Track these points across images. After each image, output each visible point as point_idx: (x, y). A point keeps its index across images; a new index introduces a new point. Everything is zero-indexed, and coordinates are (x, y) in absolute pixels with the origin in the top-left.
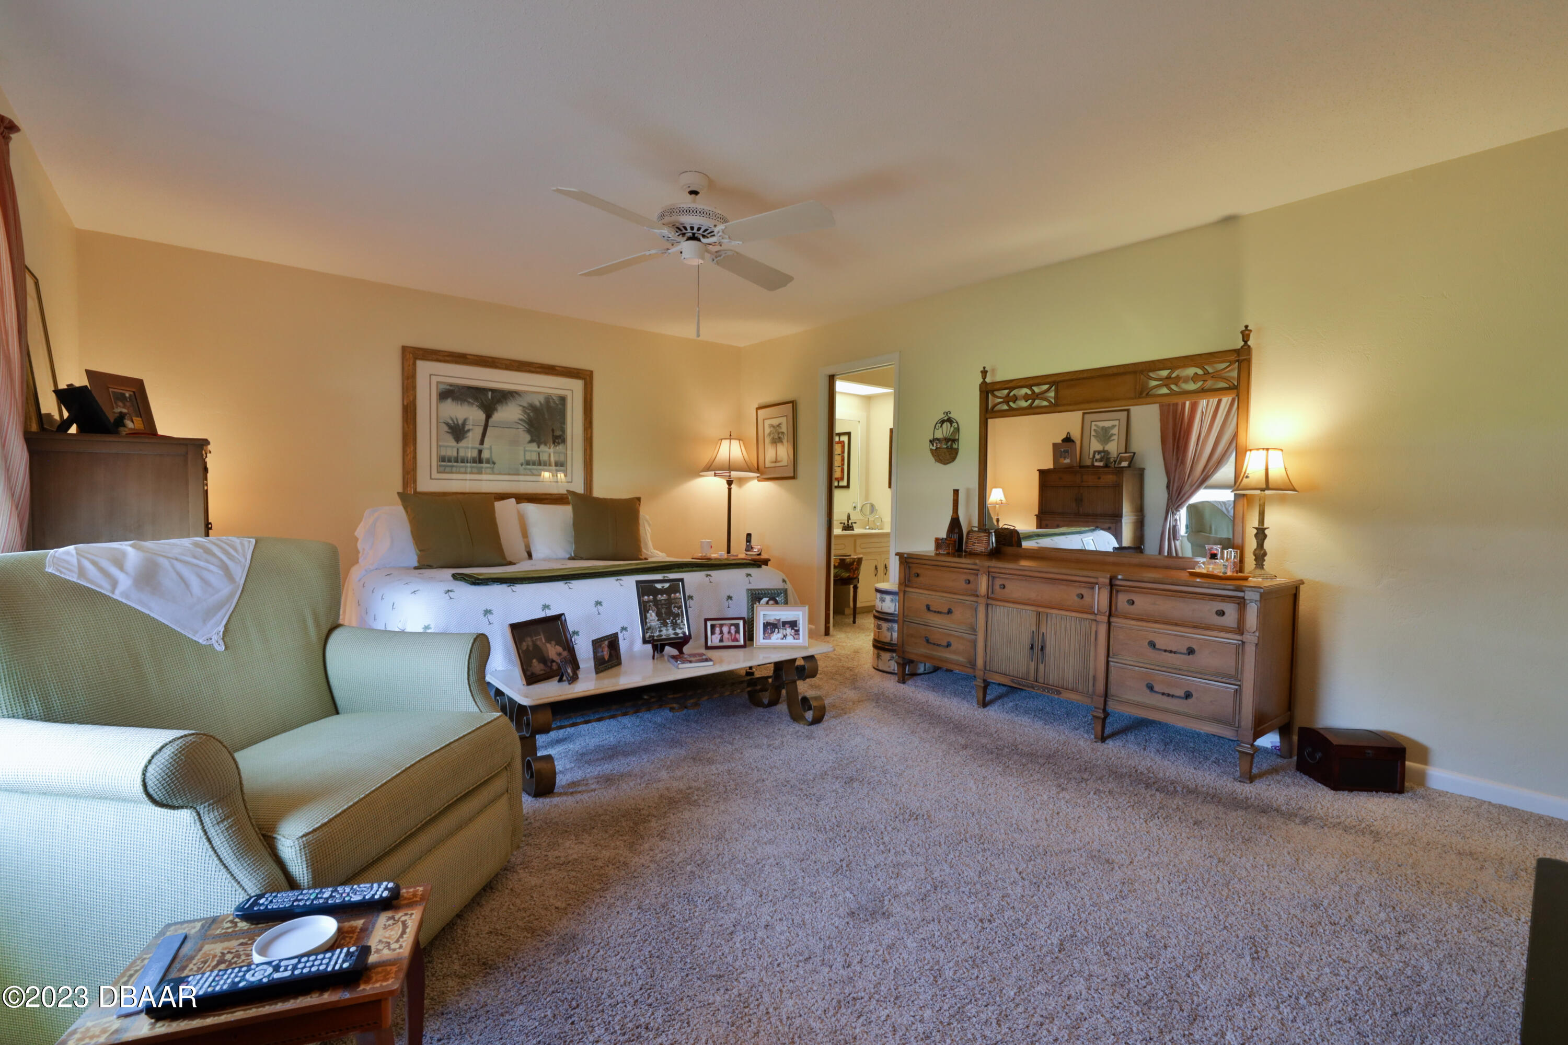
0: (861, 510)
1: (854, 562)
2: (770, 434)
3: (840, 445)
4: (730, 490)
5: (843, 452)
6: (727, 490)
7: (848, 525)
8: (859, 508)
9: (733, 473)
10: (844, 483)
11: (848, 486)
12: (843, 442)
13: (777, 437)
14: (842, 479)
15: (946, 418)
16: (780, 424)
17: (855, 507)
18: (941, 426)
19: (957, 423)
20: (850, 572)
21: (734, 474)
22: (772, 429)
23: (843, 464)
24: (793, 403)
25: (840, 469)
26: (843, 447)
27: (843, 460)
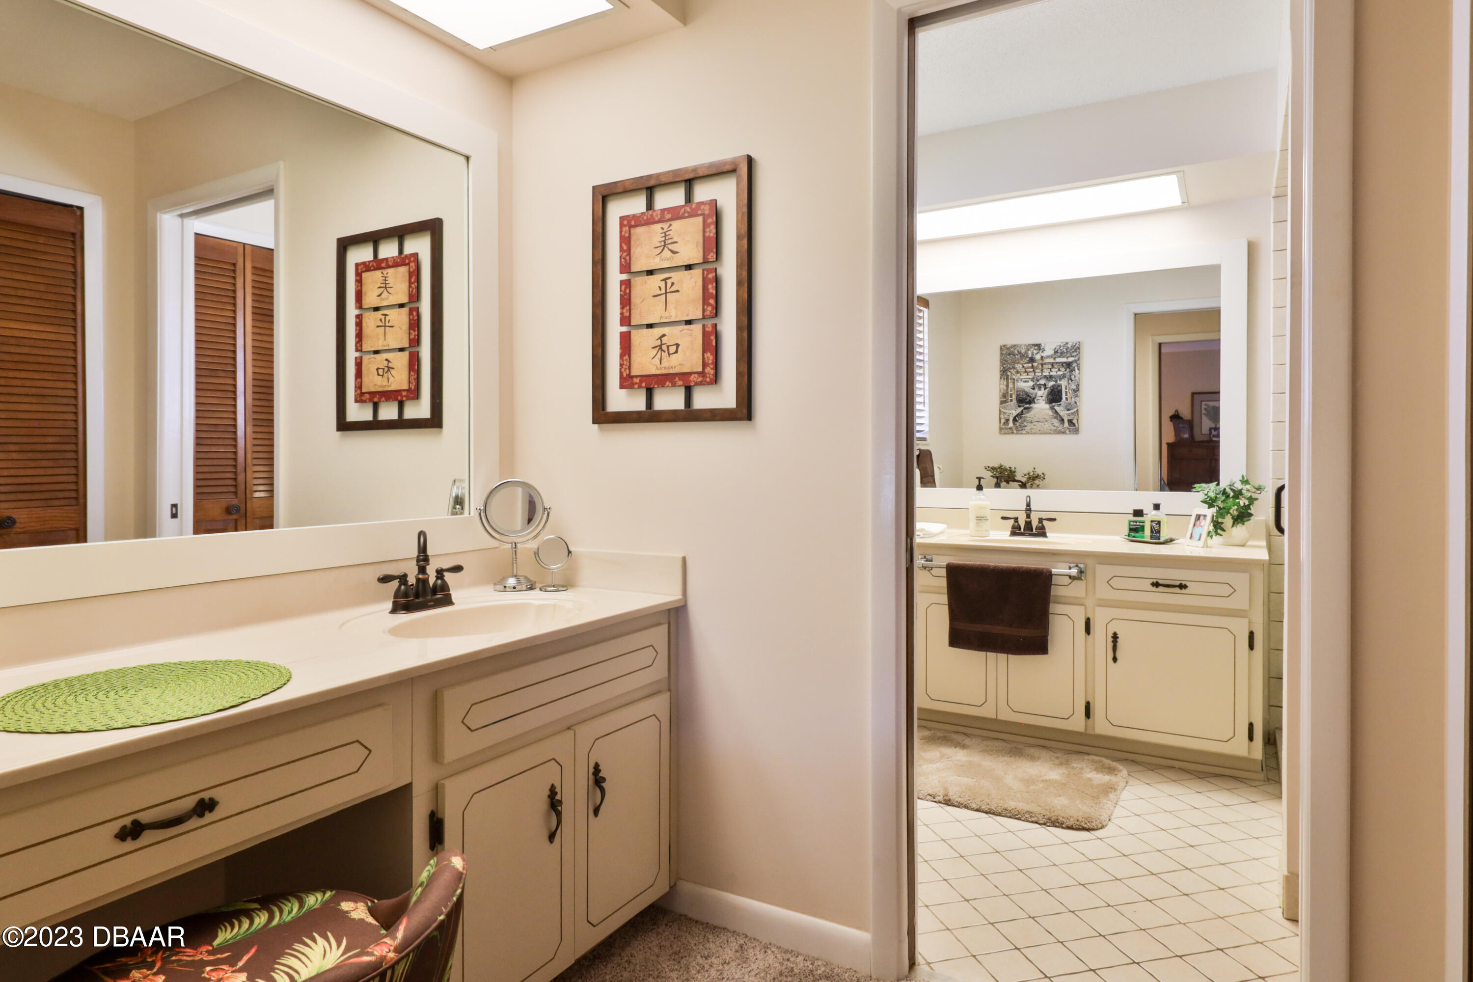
0: (484, 513)
3: (403, 270)
5: (415, 296)
7: (422, 582)
8: (474, 503)
10: (421, 409)
11: (435, 421)
12: (416, 256)
14: (414, 393)
17: (459, 501)
23: (416, 341)
25: (405, 356)
26: (415, 276)
27: (415, 324)
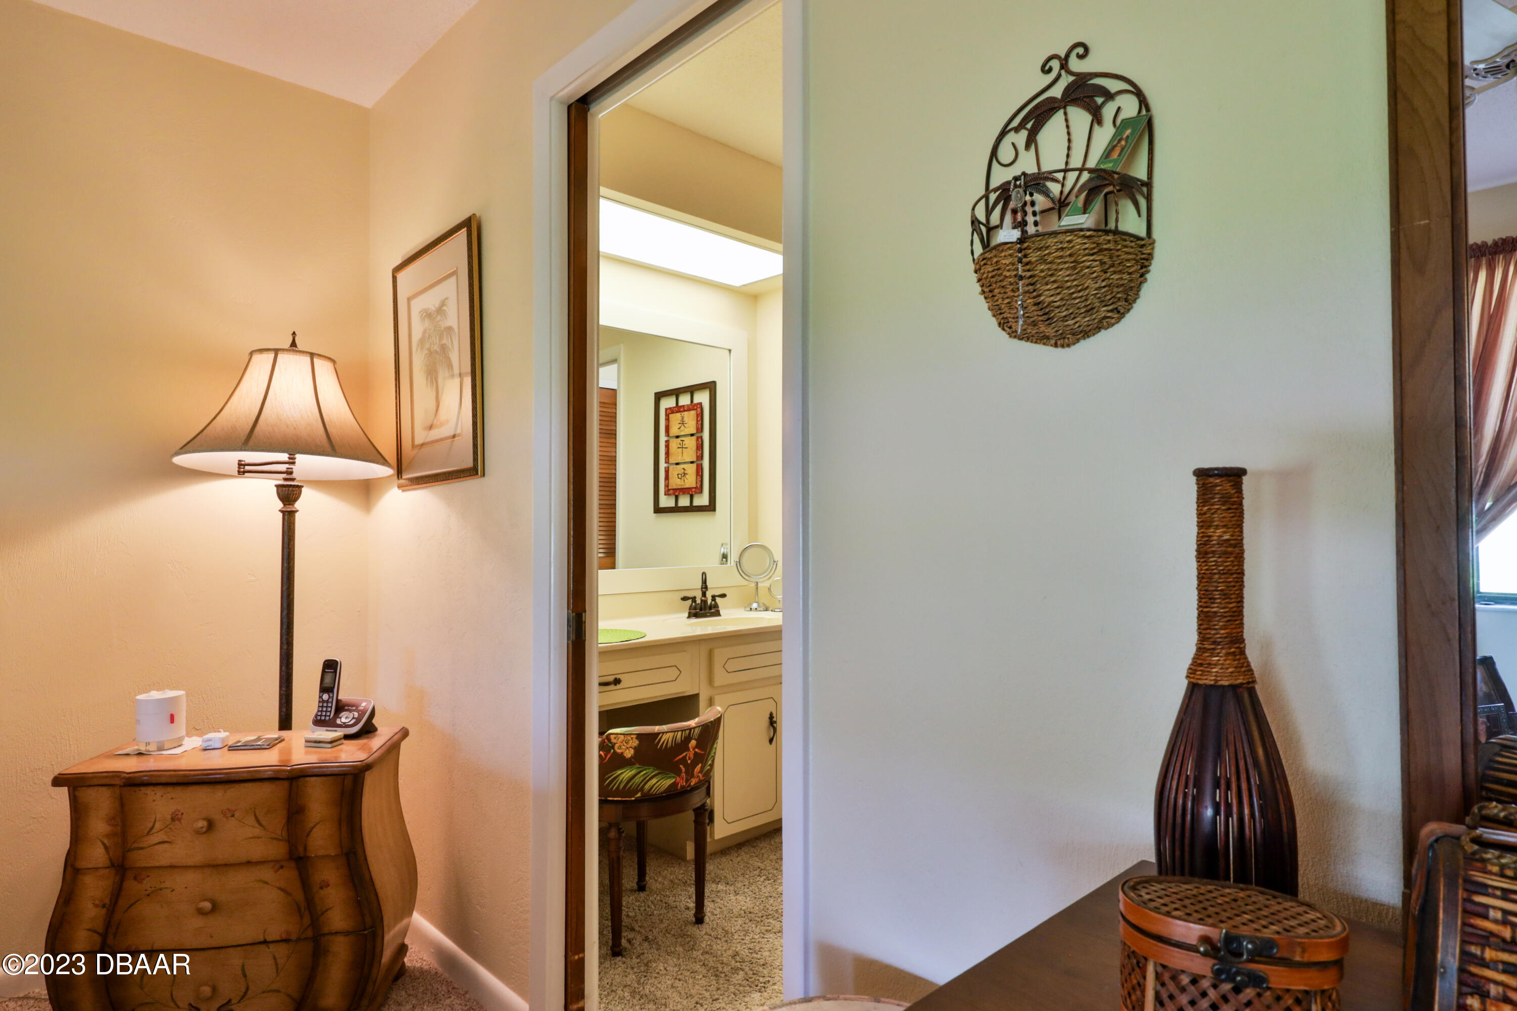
0: (739, 563)
1: (688, 739)
2: (422, 342)
3: (693, 413)
4: (289, 518)
5: (700, 429)
6: (277, 520)
7: (704, 602)
8: (733, 558)
9: (302, 460)
10: (702, 500)
11: (711, 507)
12: (700, 404)
13: (436, 348)
14: (700, 490)
15: (1057, 92)
16: (443, 303)
17: (725, 556)
18: (1031, 141)
19: (1139, 94)
20: (678, 773)
21: (306, 464)
22: (427, 323)
23: (700, 457)
24: (467, 223)
25: (694, 467)
26: (700, 416)
27: (700, 447)
